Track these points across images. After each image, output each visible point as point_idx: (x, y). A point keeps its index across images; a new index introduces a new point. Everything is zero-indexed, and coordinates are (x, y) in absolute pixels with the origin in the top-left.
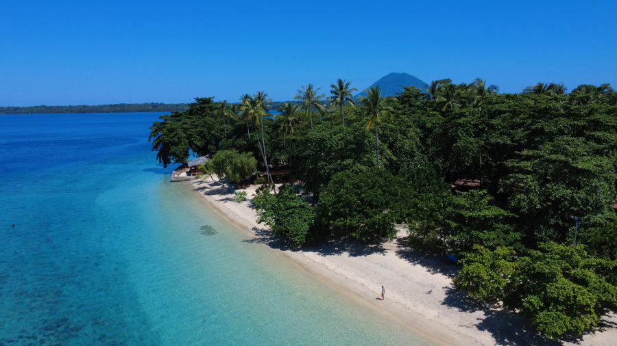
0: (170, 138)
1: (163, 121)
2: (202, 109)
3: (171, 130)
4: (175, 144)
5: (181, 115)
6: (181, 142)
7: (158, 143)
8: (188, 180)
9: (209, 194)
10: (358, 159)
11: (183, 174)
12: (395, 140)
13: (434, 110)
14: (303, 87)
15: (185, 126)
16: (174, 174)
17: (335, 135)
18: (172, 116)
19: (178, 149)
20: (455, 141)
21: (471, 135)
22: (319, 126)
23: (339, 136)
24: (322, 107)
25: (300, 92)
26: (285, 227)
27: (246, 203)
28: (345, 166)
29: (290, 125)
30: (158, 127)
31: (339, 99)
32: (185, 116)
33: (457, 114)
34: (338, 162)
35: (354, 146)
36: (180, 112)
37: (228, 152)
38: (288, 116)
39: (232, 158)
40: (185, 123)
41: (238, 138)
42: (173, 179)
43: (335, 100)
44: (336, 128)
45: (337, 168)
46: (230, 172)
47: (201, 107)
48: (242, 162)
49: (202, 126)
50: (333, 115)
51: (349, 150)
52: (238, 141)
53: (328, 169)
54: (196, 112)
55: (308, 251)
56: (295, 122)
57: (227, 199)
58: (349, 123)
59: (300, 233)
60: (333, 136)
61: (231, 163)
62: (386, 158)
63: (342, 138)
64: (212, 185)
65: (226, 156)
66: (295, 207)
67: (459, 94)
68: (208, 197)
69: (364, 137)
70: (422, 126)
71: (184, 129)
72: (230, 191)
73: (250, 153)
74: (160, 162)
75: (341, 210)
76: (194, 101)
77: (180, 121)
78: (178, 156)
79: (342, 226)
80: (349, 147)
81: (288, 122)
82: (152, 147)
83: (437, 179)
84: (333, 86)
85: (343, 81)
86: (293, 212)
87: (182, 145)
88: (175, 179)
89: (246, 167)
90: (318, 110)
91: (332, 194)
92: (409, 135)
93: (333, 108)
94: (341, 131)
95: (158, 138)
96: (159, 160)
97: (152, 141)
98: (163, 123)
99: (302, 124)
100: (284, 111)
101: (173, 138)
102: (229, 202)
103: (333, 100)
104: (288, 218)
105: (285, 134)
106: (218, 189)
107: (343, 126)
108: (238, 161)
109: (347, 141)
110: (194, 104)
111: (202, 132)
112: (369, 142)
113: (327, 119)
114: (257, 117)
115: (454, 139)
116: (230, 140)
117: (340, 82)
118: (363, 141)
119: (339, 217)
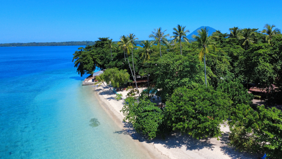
0: (83, 60)
1: (80, 50)
2: (103, 44)
3: (84, 56)
4: (86, 63)
5: (91, 47)
6: (89, 62)
7: (78, 63)
8: (92, 84)
9: (101, 94)
10: (192, 78)
11: (90, 81)
12: (215, 65)
13: (237, 44)
14: (155, 30)
15: (92, 53)
16: (85, 81)
17: (176, 61)
18: (86, 48)
19: (89, 66)
20: (257, 65)
21: (267, 61)
22: (166, 55)
23: (178, 62)
24: (168, 43)
25: (153, 33)
26: (142, 126)
27: (122, 101)
28: (183, 83)
29: (148, 54)
30: (78, 54)
31: (178, 38)
32: (93, 48)
33: (257, 47)
34: (178, 80)
35: (189, 69)
36: (91, 46)
37: (112, 70)
38: (146, 48)
39: (115, 73)
40: (93, 52)
41: (119, 61)
42: (84, 84)
43: (176, 38)
44: (177, 57)
45: (177, 84)
46: (113, 82)
47: (102, 43)
48: (120, 75)
49: (102, 53)
50: (175, 47)
51: (186, 72)
52: (119, 63)
53: (172, 84)
54: (99, 46)
55: (158, 143)
56: (151, 52)
57: (112, 98)
58: (185, 53)
59: (152, 130)
60: (175, 62)
61: (114, 76)
62: (209, 76)
63: (181, 64)
64: (104, 88)
65: (111, 73)
66: (149, 111)
67: (253, 34)
68: (100, 96)
69: (196, 63)
70: (231, 55)
71: (92, 55)
72: (114, 93)
73: (126, 70)
74: (79, 73)
75: (181, 116)
76: (98, 40)
77: (90, 50)
78: (88, 70)
79: (182, 128)
80: (186, 69)
81: (147, 52)
82: (74, 65)
83: (244, 91)
84: (175, 29)
85: (181, 26)
86: (148, 115)
87: (90, 64)
88: (85, 84)
89: (123, 79)
90: (165, 44)
91: (175, 104)
92: (223, 61)
93: (175, 43)
94: (180, 59)
95: (77, 60)
96: (78, 72)
97: (74, 62)
98: (80, 52)
99: (155, 54)
100: (144, 45)
101: (85, 60)
102: (112, 100)
103: (174, 38)
104: (145, 119)
105: (145, 60)
106: (108, 91)
107: (181, 55)
108: (118, 75)
109: (184, 66)
110: (98, 41)
111: (102, 57)
112: (199, 66)
113: (171, 51)
114: (128, 49)
115: (256, 64)
116: (115, 62)
117: (179, 27)
118: (195, 66)
119: (180, 122)
